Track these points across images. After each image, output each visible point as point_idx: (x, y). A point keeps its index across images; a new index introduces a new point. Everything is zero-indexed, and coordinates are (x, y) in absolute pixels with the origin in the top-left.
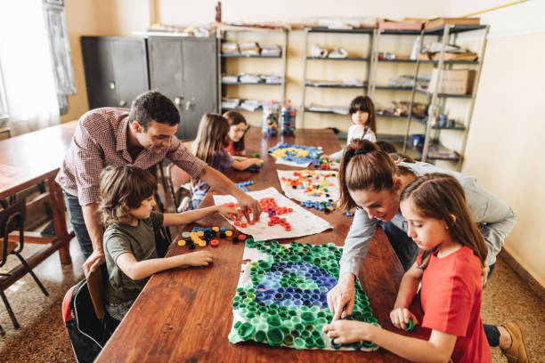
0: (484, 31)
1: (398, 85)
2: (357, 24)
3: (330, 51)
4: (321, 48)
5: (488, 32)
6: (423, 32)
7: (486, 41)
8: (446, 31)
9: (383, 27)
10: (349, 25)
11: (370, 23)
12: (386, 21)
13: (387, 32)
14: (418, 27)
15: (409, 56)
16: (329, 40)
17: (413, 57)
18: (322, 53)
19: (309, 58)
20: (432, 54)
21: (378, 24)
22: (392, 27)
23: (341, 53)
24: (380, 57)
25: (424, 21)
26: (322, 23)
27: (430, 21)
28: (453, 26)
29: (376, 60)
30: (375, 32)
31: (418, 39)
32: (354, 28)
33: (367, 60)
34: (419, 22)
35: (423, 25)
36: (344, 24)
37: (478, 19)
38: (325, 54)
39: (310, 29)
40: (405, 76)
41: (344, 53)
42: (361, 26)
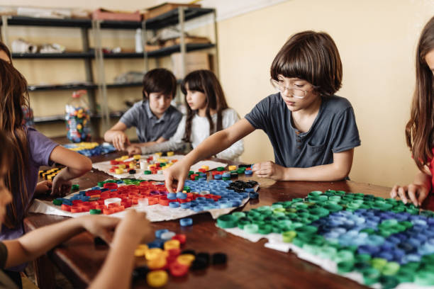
0: (211, 16)
1: (129, 81)
2: (67, 14)
4: (27, 43)
5: (215, 16)
6: (144, 23)
7: (216, 24)
8: (181, 17)
9: (98, 18)
10: (59, 15)
11: (81, 14)
12: (102, 10)
13: (106, 25)
14: (138, 19)
15: (134, 49)
16: (35, 34)
17: (139, 49)
18: (31, 48)
20: (162, 42)
21: (91, 16)
22: (111, 17)
23: (55, 48)
24: (104, 51)
25: (143, 12)
26: (22, 12)
27: (151, 10)
28: (186, 8)
29: (101, 54)
30: (93, 22)
31: (139, 31)
32: (66, 18)
33: (87, 57)
34: (137, 12)
35: (142, 17)
36: (54, 13)
37: (199, 6)
38: (34, 50)
39: (10, 17)
40: (131, 73)
41: (60, 49)
42: (73, 17)
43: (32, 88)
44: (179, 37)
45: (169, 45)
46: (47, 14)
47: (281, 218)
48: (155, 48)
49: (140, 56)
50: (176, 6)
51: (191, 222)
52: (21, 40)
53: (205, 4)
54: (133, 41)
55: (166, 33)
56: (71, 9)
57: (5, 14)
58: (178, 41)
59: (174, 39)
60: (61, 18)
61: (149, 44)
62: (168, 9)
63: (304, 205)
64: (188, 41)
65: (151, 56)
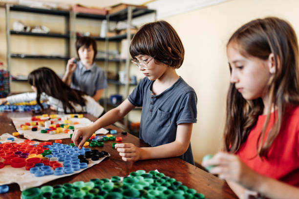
0: (153, 15)
2: (54, 6)
3: (32, 28)
4: (23, 24)
5: (156, 15)
6: (108, 17)
8: (130, 15)
9: (76, 11)
10: (47, 6)
11: (65, 7)
12: (79, 6)
13: (80, 16)
14: (104, 13)
15: (99, 34)
17: (103, 34)
18: (25, 28)
19: (13, 33)
20: (118, 31)
21: (71, 9)
22: (84, 11)
23: (43, 30)
24: (77, 34)
25: (109, 9)
26: (23, 2)
27: (114, 7)
28: (134, 8)
29: (75, 36)
30: (71, 13)
31: (105, 22)
32: (52, 9)
33: (66, 37)
34: (104, 9)
35: (107, 12)
36: (44, 5)
37: (146, 7)
38: (28, 30)
39: (12, 5)
41: (46, 30)
42: (59, 9)
43: (23, 56)
44: (127, 29)
45: (122, 33)
46: (39, 5)
48: (113, 35)
49: (103, 40)
51: (7, 189)
52: (20, 22)
53: (151, 7)
54: (100, 29)
55: (121, 25)
56: (57, 3)
57: (10, 3)
58: (127, 31)
59: (125, 30)
60: (49, 9)
61: (110, 31)
65: (111, 40)
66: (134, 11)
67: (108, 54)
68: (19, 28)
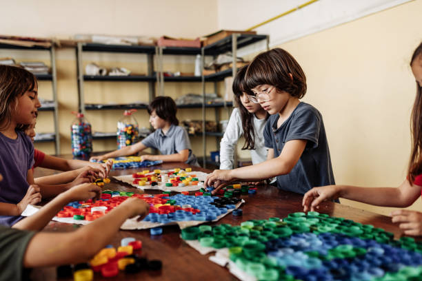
0: (264, 42)
1: (187, 103)
2: (135, 41)
3: (109, 71)
4: (98, 66)
5: (268, 42)
6: (203, 50)
8: (234, 40)
9: (162, 45)
10: (127, 42)
11: (148, 41)
12: (165, 38)
13: (168, 51)
14: (198, 45)
15: (193, 73)
16: (106, 59)
17: (197, 74)
18: (101, 71)
19: (88, 79)
20: (218, 67)
21: (156, 43)
22: (173, 44)
23: (122, 72)
24: (165, 74)
25: (202, 39)
26: (96, 39)
27: (209, 37)
28: (239, 35)
29: (162, 77)
30: (157, 48)
31: (199, 56)
32: (133, 45)
33: (151, 80)
34: (198, 39)
35: (202, 43)
36: (122, 41)
37: (255, 32)
38: (104, 73)
39: (85, 44)
40: (190, 95)
41: (126, 72)
42: (140, 44)
43: (99, 107)
44: (231, 63)
45: (224, 69)
46: (117, 42)
47: (243, 235)
48: (212, 72)
49: (198, 80)
50: (230, 33)
51: (160, 231)
52: (94, 64)
53: (260, 32)
54: (193, 65)
55: (222, 59)
56: (138, 37)
57: (82, 42)
58: (231, 65)
59: (228, 64)
60: (129, 44)
61: (206, 68)
62: (224, 36)
63: (274, 224)
64: (240, 66)
65: (209, 79)
66: (239, 39)
67: (205, 98)
68: (94, 71)
